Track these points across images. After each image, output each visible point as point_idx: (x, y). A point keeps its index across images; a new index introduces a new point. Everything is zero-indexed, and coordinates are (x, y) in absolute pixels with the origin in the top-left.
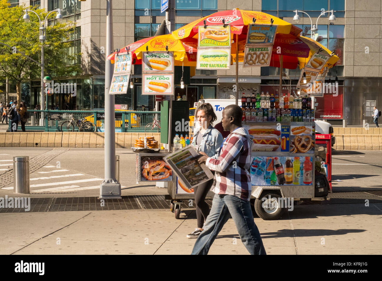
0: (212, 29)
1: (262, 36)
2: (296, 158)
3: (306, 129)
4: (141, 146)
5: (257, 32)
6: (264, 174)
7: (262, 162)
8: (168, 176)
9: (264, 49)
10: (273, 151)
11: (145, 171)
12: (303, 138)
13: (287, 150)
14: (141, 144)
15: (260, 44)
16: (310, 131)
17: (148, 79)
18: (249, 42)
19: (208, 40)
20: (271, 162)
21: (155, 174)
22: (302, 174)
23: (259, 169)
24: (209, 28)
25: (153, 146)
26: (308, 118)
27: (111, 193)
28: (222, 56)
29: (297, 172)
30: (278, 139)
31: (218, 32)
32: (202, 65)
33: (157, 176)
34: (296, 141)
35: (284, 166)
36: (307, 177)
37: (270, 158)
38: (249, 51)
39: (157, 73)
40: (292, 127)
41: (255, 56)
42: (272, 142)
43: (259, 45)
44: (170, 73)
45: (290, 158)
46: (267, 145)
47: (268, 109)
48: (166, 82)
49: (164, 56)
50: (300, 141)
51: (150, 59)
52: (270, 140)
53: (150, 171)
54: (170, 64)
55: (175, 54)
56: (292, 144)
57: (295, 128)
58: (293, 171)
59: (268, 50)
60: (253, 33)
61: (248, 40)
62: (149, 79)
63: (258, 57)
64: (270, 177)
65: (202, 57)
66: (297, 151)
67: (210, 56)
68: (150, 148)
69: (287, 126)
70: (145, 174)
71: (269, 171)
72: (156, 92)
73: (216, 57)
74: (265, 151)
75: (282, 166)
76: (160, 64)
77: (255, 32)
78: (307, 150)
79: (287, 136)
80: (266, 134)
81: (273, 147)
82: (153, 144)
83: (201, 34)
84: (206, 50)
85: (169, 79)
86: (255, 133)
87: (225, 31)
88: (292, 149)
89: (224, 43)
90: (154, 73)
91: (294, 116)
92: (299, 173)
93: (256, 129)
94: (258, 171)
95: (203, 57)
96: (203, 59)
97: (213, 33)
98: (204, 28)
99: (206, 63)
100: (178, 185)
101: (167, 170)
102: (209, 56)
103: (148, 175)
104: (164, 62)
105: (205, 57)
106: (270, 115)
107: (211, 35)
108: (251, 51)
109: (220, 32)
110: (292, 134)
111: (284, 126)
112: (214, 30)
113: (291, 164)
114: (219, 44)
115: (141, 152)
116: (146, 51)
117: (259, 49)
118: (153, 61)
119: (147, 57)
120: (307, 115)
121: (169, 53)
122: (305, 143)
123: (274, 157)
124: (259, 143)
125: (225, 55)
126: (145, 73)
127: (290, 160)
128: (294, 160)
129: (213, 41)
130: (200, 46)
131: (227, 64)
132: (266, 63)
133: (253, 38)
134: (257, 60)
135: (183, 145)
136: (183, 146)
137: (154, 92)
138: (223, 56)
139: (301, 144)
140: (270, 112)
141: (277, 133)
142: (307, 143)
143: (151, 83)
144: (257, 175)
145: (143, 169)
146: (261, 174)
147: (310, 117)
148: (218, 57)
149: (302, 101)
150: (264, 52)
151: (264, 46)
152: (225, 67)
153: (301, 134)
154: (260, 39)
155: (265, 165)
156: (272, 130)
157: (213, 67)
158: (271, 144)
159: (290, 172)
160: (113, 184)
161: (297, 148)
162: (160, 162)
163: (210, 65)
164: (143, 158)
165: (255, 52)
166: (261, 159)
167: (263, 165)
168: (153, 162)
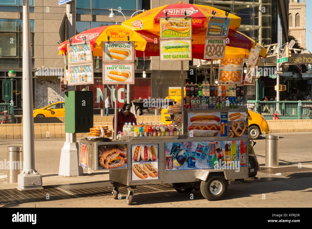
0: (173, 20)
1: (219, 29)
2: (233, 142)
3: (241, 115)
4: (97, 135)
5: (215, 25)
6: (207, 158)
7: (205, 147)
8: (123, 164)
9: (220, 42)
10: (214, 136)
11: (101, 159)
12: (239, 124)
13: (226, 135)
14: (97, 133)
15: (217, 36)
16: (244, 117)
17: (108, 69)
18: (208, 34)
19: (169, 32)
20: (213, 147)
21: (111, 162)
22: (238, 156)
23: (203, 153)
24: (171, 20)
25: (108, 134)
26: (242, 105)
27: (33, 184)
28: (183, 47)
29: (234, 155)
30: (218, 125)
31: (179, 23)
32: (165, 57)
33: (114, 164)
34: (233, 126)
35: (224, 150)
36: (242, 159)
37: (212, 143)
38: (209, 43)
39: (117, 63)
40: (230, 114)
41: (213, 48)
42: (213, 127)
43: (216, 38)
44: (130, 63)
45: (228, 142)
46: (209, 131)
47: (209, 97)
48: (126, 71)
49: (124, 46)
50: (236, 127)
51: (110, 49)
52: (211, 126)
53: (106, 159)
54: (131, 54)
55: (136, 44)
56: (229, 129)
57: (232, 114)
58: (231, 154)
59: (224, 42)
60: (212, 25)
61: (208, 32)
62: (110, 69)
63: (215, 49)
64: (212, 160)
65: (164, 48)
66: (234, 136)
67: (173, 47)
68: (106, 137)
69: (225, 113)
70: (102, 163)
71: (211, 155)
72: (117, 81)
73: (178, 48)
74: (208, 136)
75: (222, 150)
76: (121, 54)
77: (214, 25)
78: (242, 134)
79: (226, 121)
80: (208, 121)
81: (214, 133)
82: (109, 133)
83: (162, 25)
84: (168, 42)
85: (129, 69)
86: (199, 120)
87: (186, 23)
88: (229, 134)
89: (185, 34)
90: (114, 63)
91: (231, 103)
92: (236, 156)
93: (199, 116)
94: (202, 155)
95: (166, 48)
96: (166, 51)
97: (174, 24)
98: (166, 19)
99: (169, 54)
100: (133, 172)
101: (122, 158)
102: (171, 47)
103: (105, 163)
104: (125, 52)
105: (167, 48)
106: (210, 103)
107: (173, 26)
108: (210, 43)
109: (181, 24)
110: (229, 120)
111: (222, 113)
112: (175, 22)
113: (229, 148)
114: (180, 35)
115: (97, 141)
116: (107, 40)
117: (216, 41)
118: (113, 51)
119: (108, 47)
120: (241, 102)
121: (130, 44)
122: (241, 128)
123: (215, 142)
124: (202, 129)
125: (186, 46)
126: (105, 63)
127: (229, 144)
128: (231, 144)
129: (174, 32)
130: (162, 37)
131: (188, 55)
132: (222, 56)
133: (212, 30)
134: (215, 52)
135: (137, 132)
136: (137, 134)
137: (114, 81)
138: (185, 47)
139: (237, 129)
140: (211, 100)
141: (217, 119)
142: (242, 128)
143: (112, 73)
144: (201, 159)
145: (100, 157)
146: (205, 158)
147: (244, 104)
148: (180, 48)
149: (236, 89)
150: (220, 44)
151: (220, 39)
152: (187, 58)
153: (237, 120)
154: (217, 32)
155: (208, 150)
156: (213, 117)
157: (176, 58)
158: (213, 130)
159: (229, 156)
160: (35, 174)
161: (234, 133)
162: (115, 150)
163: (173, 56)
164: (100, 147)
165: (213, 44)
166: (204, 144)
167: (206, 149)
168: (109, 150)
